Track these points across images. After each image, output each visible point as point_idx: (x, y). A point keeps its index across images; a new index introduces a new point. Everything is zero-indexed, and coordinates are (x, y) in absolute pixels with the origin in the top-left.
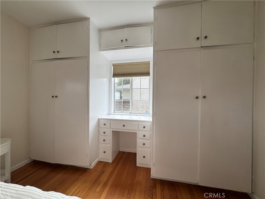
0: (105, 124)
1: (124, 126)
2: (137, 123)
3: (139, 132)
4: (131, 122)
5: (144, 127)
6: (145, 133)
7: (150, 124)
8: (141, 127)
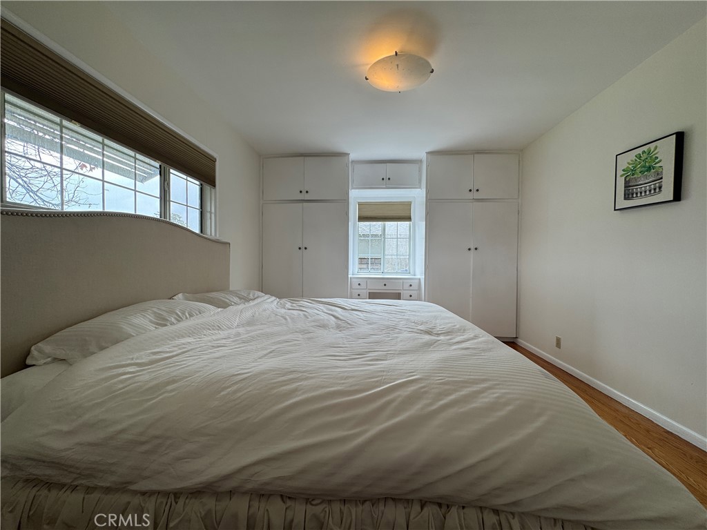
0: (359, 284)
1: (385, 285)
2: (401, 281)
3: (404, 292)
4: (393, 281)
5: (411, 286)
6: (411, 293)
7: (417, 281)
8: (406, 286)
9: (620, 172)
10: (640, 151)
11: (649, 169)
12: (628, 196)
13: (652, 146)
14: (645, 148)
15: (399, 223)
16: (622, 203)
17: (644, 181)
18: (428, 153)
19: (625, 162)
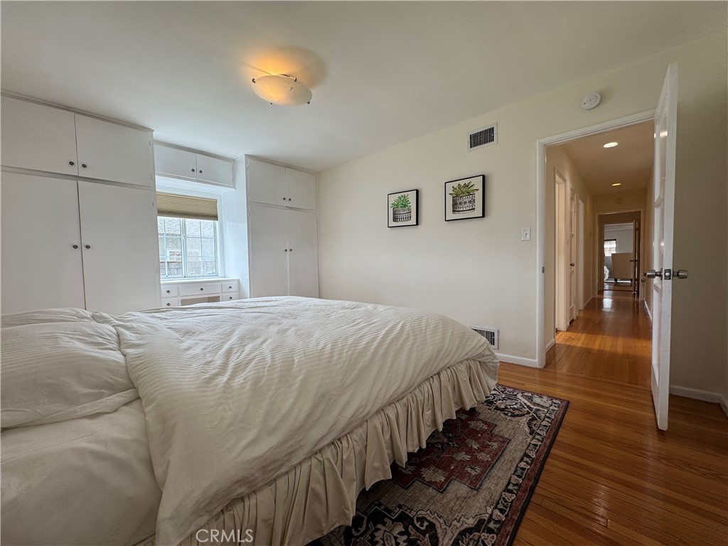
0: (168, 292)
1: (202, 289)
2: (220, 284)
3: (224, 294)
4: (211, 284)
5: (230, 287)
6: (231, 295)
7: (236, 282)
8: (226, 289)
9: (390, 205)
10: (400, 195)
11: (405, 206)
12: (395, 219)
13: (406, 193)
14: (403, 194)
15: (202, 221)
16: (392, 224)
17: (403, 213)
18: (247, 156)
19: (394, 199)
